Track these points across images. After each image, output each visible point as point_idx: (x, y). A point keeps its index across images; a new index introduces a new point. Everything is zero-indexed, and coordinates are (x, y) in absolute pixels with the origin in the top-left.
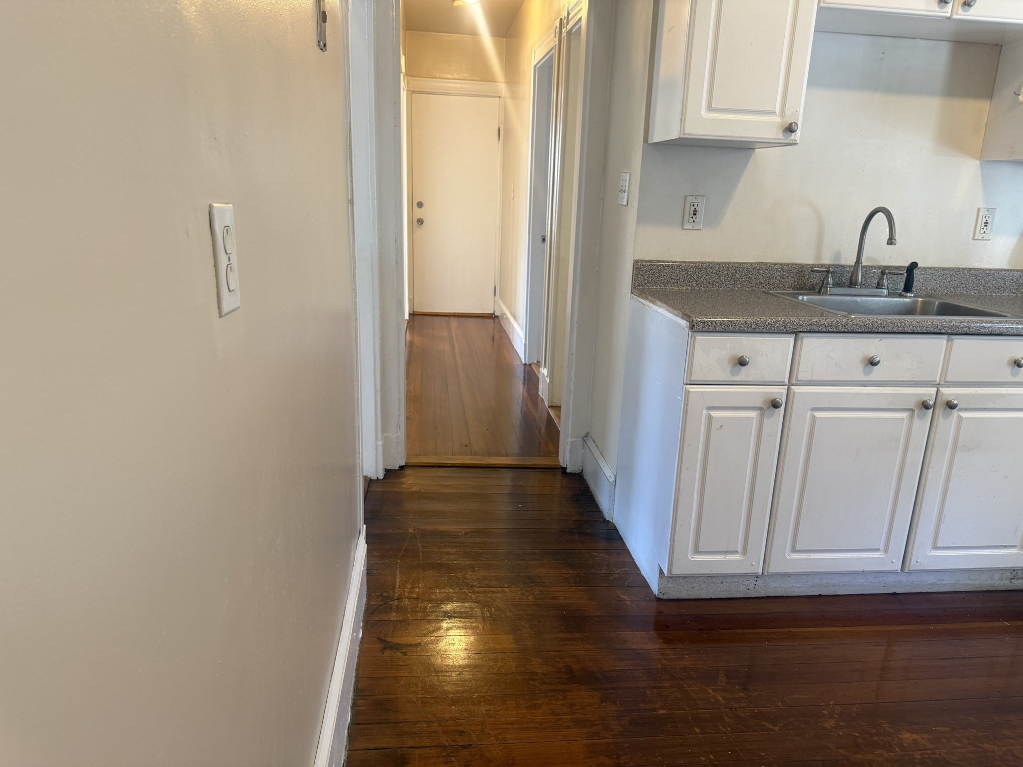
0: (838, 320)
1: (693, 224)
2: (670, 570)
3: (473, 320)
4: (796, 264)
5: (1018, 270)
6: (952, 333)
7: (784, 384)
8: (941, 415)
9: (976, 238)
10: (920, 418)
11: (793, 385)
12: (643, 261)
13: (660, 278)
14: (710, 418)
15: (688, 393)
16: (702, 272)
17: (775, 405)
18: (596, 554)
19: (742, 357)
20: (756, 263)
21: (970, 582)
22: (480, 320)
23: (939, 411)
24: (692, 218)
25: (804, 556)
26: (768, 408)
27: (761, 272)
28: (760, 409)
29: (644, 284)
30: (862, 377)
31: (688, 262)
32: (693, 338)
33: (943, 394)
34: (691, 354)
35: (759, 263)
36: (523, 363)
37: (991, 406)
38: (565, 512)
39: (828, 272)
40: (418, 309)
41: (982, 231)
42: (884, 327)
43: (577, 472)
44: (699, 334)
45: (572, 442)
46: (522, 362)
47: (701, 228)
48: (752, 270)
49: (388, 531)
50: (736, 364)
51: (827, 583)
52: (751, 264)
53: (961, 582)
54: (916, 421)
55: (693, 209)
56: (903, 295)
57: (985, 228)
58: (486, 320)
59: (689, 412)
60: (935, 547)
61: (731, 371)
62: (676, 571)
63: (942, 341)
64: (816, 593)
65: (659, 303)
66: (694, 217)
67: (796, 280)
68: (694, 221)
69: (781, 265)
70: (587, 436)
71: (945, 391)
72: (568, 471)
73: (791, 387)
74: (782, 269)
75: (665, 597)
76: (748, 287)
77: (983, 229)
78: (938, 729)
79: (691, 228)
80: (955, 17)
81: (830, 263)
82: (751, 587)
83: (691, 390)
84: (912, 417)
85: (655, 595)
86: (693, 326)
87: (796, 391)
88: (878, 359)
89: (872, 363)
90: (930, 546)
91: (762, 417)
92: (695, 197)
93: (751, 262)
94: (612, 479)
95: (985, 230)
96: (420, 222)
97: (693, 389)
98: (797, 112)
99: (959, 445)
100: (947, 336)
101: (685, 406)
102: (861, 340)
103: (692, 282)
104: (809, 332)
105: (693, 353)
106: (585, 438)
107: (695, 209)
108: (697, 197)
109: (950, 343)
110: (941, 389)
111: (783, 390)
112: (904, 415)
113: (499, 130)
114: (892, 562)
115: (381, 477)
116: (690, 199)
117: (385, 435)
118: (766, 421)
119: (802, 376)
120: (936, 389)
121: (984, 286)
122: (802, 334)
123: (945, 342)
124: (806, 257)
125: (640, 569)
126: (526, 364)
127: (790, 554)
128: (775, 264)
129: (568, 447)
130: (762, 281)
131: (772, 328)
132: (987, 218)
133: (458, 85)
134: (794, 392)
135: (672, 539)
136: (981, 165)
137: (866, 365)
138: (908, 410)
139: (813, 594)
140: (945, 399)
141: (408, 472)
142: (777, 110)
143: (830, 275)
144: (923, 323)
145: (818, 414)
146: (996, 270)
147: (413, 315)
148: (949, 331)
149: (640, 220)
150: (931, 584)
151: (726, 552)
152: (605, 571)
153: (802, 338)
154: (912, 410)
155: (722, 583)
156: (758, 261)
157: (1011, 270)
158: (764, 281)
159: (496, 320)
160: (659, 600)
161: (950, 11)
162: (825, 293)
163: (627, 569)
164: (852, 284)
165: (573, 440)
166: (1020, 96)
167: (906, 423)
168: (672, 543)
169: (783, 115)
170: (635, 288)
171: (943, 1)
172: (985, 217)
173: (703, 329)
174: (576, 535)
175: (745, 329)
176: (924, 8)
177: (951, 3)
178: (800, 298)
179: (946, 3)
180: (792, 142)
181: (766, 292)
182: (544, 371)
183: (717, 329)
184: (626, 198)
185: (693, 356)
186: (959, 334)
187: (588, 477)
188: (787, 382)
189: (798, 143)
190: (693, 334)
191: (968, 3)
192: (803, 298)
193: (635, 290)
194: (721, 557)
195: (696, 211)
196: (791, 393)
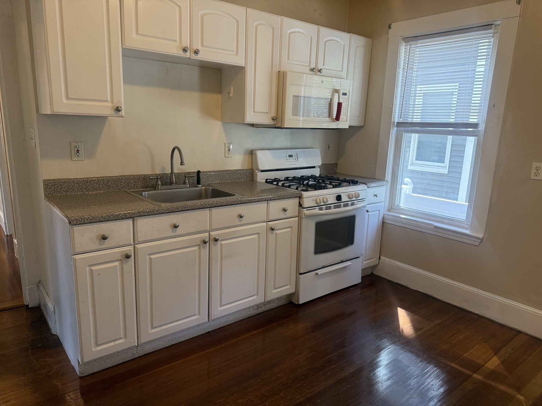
0: (154, 208)
1: (78, 157)
2: (82, 360)
4: (142, 175)
5: (245, 169)
6: (211, 207)
7: (131, 245)
8: (212, 245)
9: (226, 156)
10: (204, 248)
11: (137, 244)
12: (49, 180)
13: (62, 189)
14: (92, 271)
15: (75, 260)
16: (88, 183)
17: (128, 257)
18: (42, 360)
19: (104, 235)
20: (119, 176)
21: (241, 315)
23: (212, 243)
24: (77, 154)
25: (158, 329)
26: (124, 259)
27: (123, 180)
28: (120, 260)
29: (52, 194)
30: (173, 234)
31: (79, 179)
32: (72, 230)
33: (212, 235)
34: (73, 238)
35: (121, 176)
36: (6, 234)
37: (234, 236)
38: (23, 337)
39: (158, 178)
41: (228, 153)
42: (178, 209)
43: (36, 306)
44: (75, 226)
46: (5, 234)
47: (84, 159)
48: (117, 180)
50: (101, 239)
51: (175, 337)
52: (117, 177)
53: (237, 317)
54: (202, 250)
55: (76, 149)
56: (196, 186)
57: (229, 152)
59: (78, 270)
60: (221, 306)
61: (99, 243)
62: (86, 360)
63: (207, 211)
64: (170, 344)
65: (56, 207)
66: (78, 153)
67: (143, 183)
69: (134, 176)
70: (39, 283)
71: (212, 233)
72: (30, 306)
73: (136, 245)
74: (134, 178)
75: (85, 375)
76: (117, 189)
77: (228, 152)
78: (220, 400)
79: (77, 160)
80: (192, 58)
81: (160, 173)
82: (135, 353)
83: (76, 258)
84: (200, 248)
85: (78, 376)
86: (70, 223)
87: (138, 247)
88: (178, 224)
89: (176, 227)
90: (219, 305)
91: (122, 264)
92: (76, 143)
93: (117, 175)
94: (52, 310)
95: (229, 153)
97: (77, 257)
98: (120, 100)
99: (223, 257)
100: (209, 208)
101: (75, 267)
102: (168, 216)
103: (83, 189)
104: (139, 216)
105: (74, 237)
108: (77, 143)
109: (211, 211)
110: (210, 233)
111: (131, 248)
112: (196, 248)
114: (203, 318)
116: (73, 144)
118: (125, 266)
119: (140, 239)
120: (208, 233)
121: (233, 178)
122: (136, 218)
124: (146, 171)
125: (71, 361)
126: (8, 235)
127: (151, 330)
128: (130, 176)
129: (27, 292)
130: (124, 185)
131: (118, 217)
132: (229, 148)
134: (137, 248)
135: (80, 342)
136: (222, 123)
137: (173, 228)
138: (197, 245)
139: (169, 345)
140: (213, 237)
142: (109, 100)
143: (159, 180)
144: (196, 204)
145: (152, 257)
146: (236, 170)
148: (209, 206)
150: (225, 322)
151: (115, 340)
152: (47, 370)
153: (137, 220)
154: (199, 245)
155: (118, 356)
157: (243, 170)
158: (126, 185)
160: (81, 378)
161: (189, 55)
162: (158, 190)
163: (62, 364)
164: (171, 183)
165: (29, 287)
166: (230, 94)
167: (197, 251)
168: (81, 345)
169: (112, 102)
170: (46, 196)
171: (185, 50)
172: (228, 147)
173: (77, 223)
174: (30, 350)
175: (103, 220)
176: (176, 53)
177: (189, 51)
178: (144, 193)
179: (186, 51)
180: (120, 116)
181: (126, 191)
182: (15, 241)
183: (86, 222)
184: (34, 143)
185: (74, 239)
186: (214, 207)
187: (43, 308)
188: (132, 243)
189: (124, 117)
190: (72, 226)
191: (196, 52)
192: (145, 194)
193: (46, 197)
194: (112, 344)
195: (79, 150)
196: (136, 249)
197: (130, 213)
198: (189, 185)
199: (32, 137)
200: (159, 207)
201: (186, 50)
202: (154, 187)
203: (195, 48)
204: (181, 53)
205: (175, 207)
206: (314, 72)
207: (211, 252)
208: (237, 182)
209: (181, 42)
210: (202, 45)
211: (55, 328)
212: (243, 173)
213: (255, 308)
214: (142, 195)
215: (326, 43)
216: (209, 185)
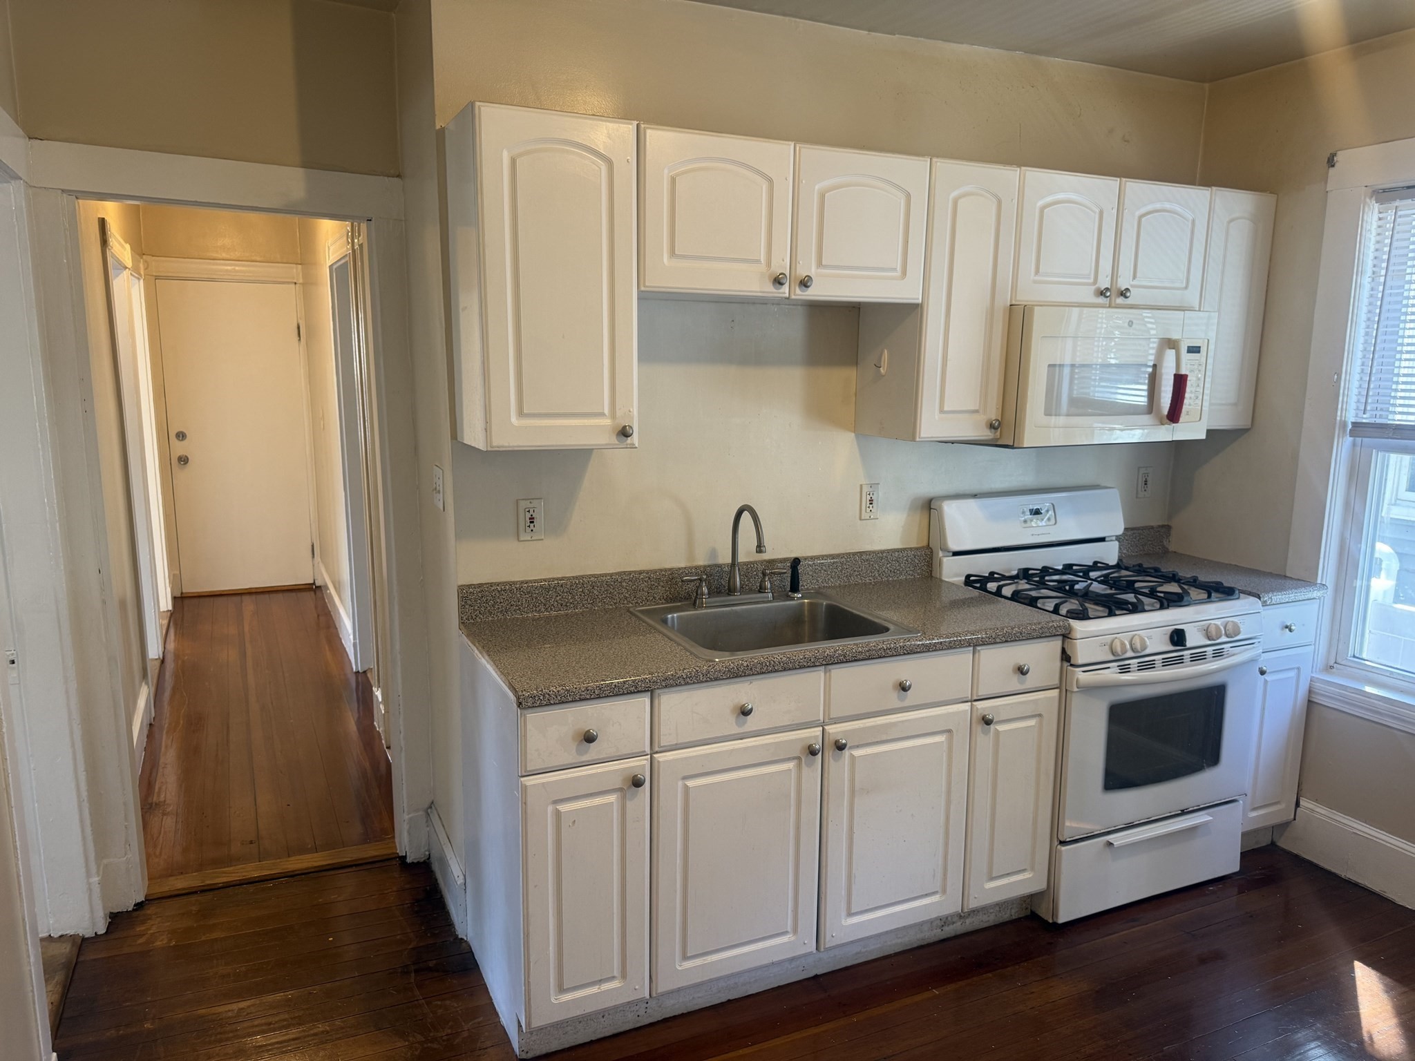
0: (697, 668)
1: (532, 534)
2: (528, 1024)
3: (280, 595)
4: (666, 570)
5: (911, 548)
6: (829, 662)
7: (645, 754)
8: (831, 759)
9: (863, 518)
10: (809, 765)
11: (657, 753)
12: (470, 586)
13: (497, 606)
14: (558, 814)
15: (525, 788)
16: (551, 592)
17: (637, 783)
18: (439, 1003)
19: (589, 731)
20: (616, 574)
21: (899, 941)
22: (294, 594)
23: (829, 753)
24: (529, 526)
25: (698, 962)
26: (629, 787)
27: (624, 584)
28: (621, 790)
29: (474, 617)
30: (736, 730)
31: (531, 581)
32: (523, 718)
33: (829, 733)
34: (523, 737)
35: (619, 574)
36: (354, 670)
37: (884, 738)
38: (398, 937)
39: (701, 580)
40: (189, 589)
41: (868, 510)
43: (422, 860)
44: (530, 710)
45: (410, 819)
46: (352, 669)
47: (543, 537)
48: (612, 583)
49: (108, 1034)
50: (582, 740)
51: (736, 983)
52: (611, 575)
53: (889, 943)
54: (805, 770)
55: (528, 516)
56: (789, 596)
57: (871, 506)
58: (301, 595)
59: (529, 811)
60: (850, 914)
61: (577, 751)
62: (537, 1023)
63: (818, 676)
64: (724, 1000)
65: (487, 657)
66: (532, 525)
67: (667, 589)
68: (532, 530)
69: (648, 572)
70: (431, 807)
71: (831, 729)
72: (409, 860)
73: (655, 755)
74: (649, 578)
75: (530, 1055)
76: (611, 605)
77: (869, 507)
79: (530, 539)
80: (793, 297)
81: (706, 563)
82: (642, 1012)
83: (528, 784)
84: (799, 766)
85: (516, 1055)
86: (520, 703)
87: (661, 760)
88: (750, 707)
89: (745, 712)
90: (844, 913)
91: (623, 799)
92: (529, 501)
93: (611, 572)
94: (460, 881)
95: (871, 508)
96: (183, 460)
97: (530, 781)
98: (630, 411)
99: (856, 790)
100: (824, 667)
101: (524, 805)
102: (728, 687)
103: (539, 606)
104: (665, 687)
105: (525, 736)
106: (429, 810)
107: (532, 515)
108: (532, 501)
109: (828, 674)
110: (826, 727)
111: (644, 762)
112: (791, 765)
113: (299, 328)
114: (805, 944)
115: (102, 931)
116: (523, 504)
117: (105, 861)
118: (629, 804)
119: (665, 741)
120: (821, 728)
121: (878, 571)
122: (658, 691)
123: (822, 674)
124: (677, 561)
125: (501, 1016)
126: (358, 672)
127: (681, 963)
128: (640, 572)
129: (406, 827)
130: (627, 595)
131: (621, 690)
132: (871, 495)
133: (229, 268)
134: (658, 761)
135: (527, 982)
136: (857, 437)
137: (738, 716)
138: (794, 758)
139: (720, 1002)
140: (833, 738)
141: (150, 910)
142: (606, 411)
143: (704, 584)
144: (794, 658)
145: (690, 783)
146: (888, 551)
147: (180, 600)
148: (824, 663)
149: (458, 537)
150: (857, 953)
151: (601, 982)
152: (449, 1031)
153: (659, 695)
154: (799, 758)
155: (603, 1017)
156: (619, 570)
157: (904, 549)
158: (630, 595)
159: (318, 593)
161: (787, 291)
162: (701, 607)
163: (481, 1019)
164: (731, 591)
165: (410, 816)
166: (881, 369)
167: (794, 775)
168: (527, 988)
169: (613, 414)
170: (462, 623)
171: (778, 281)
172: (869, 494)
173: (534, 705)
174: (413, 975)
175: (588, 697)
176: (758, 290)
177: (787, 284)
178: (670, 616)
179: (781, 284)
180: (629, 446)
181: (631, 610)
182: (378, 693)
183: (552, 702)
184: (442, 501)
185: (526, 740)
186: (836, 663)
187: (436, 867)
188: (648, 750)
189: (636, 448)
190: (523, 711)
191: (805, 283)
192: (673, 618)
193: (462, 627)
194: (594, 990)
195: (533, 518)
196: (656, 764)
197: (647, 681)
198: (773, 595)
199: (438, 488)
200: (710, 666)
201: (781, 281)
202: (692, 600)
203: (802, 272)
204: (769, 290)
205: (745, 664)
206: (1108, 299)
207: (826, 775)
208: (888, 581)
209: (769, 264)
210: (820, 264)
211: (464, 923)
212: (905, 559)
213: (935, 924)
214: (665, 621)
215: (1143, 219)
216: (818, 593)
